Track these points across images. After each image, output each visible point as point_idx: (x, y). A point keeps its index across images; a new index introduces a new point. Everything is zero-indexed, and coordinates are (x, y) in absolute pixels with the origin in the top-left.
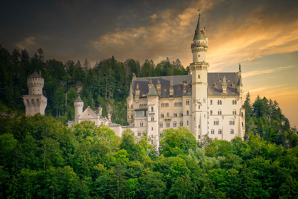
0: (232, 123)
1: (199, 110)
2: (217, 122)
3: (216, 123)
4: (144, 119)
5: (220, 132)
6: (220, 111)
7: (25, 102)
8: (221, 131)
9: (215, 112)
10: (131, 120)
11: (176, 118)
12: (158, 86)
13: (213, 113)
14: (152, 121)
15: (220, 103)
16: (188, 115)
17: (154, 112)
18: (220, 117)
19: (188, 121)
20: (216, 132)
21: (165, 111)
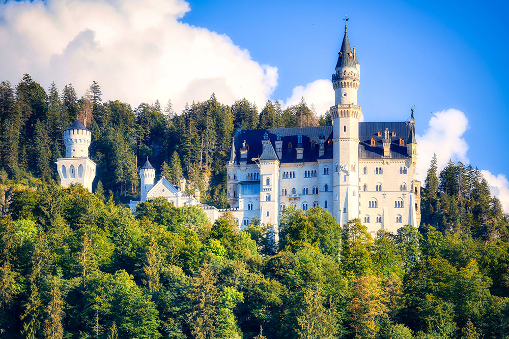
0: (399, 205)
1: (345, 183)
2: (374, 203)
3: (373, 205)
4: (254, 198)
5: (380, 220)
6: (379, 185)
7: (60, 169)
8: (380, 218)
9: (372, 187)
10: (233, 200)
11: (307, 196)
12: (278, 144)
13: (368, 189)
14: (267, 200)
15: (379, 171)
16: (326, 190)
17: (271, 187)
18: (379, 195)
19: (326, 202)
20: (373, 219)
21: (288, 184)
